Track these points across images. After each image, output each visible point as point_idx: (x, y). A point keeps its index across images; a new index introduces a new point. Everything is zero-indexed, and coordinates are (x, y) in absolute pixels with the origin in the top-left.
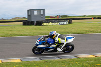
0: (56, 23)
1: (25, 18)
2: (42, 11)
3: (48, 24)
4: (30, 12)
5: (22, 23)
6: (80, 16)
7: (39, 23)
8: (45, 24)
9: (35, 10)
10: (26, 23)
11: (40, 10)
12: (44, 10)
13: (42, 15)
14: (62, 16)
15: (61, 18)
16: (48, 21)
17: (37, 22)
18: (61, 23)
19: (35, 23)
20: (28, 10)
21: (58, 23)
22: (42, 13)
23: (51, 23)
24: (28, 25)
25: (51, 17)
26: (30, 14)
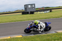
0: (42, 12)
1: (23, 10)
2: (33, 5)
3: (37, 13)
4: (26, 6)
5: (21, 13)
6: (57, 7)
7: (32, 13)
9: (29, 5)
11: (32, 4)
12: (34, 4)
13: (33, 8)
14: (45, 8)
15: (45, 9)
16: (37, 11)
17: (31, 12)
18: (45, 12)
19: (30, 12)
20: (25, 5)
21: (44, 12)
22: (33, 6)
23: (39, 12)
24: (25, 14)
25: (39, 9)
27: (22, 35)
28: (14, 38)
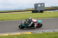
0: (51, 11)
1: (33, 9)
2: (43, 4)
3: (46, 12)
5: (31, 11)
8: (45, 12)
9: (39, 4)
10: (34, 12)
11: (42, 4)
12: (44, 4)
13: (43, 7)
14: (54, 7)
15: (54, 8)
16: (46, 10)
17: (40, 11)
18: (54, 11)
19: (39, 11)
20: (35, 4)
21: (52, 11)
22: (43, 6)
23: (48, 11)
24: (35, 13)
25: (48, 8)
26: (36, 6)
27: (31, 32)
28: (23, 35)
